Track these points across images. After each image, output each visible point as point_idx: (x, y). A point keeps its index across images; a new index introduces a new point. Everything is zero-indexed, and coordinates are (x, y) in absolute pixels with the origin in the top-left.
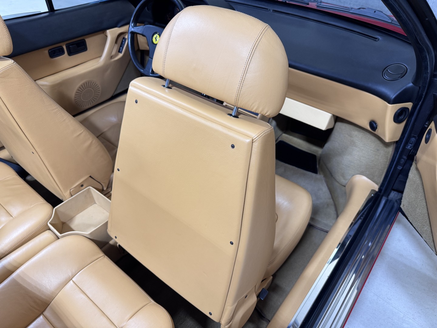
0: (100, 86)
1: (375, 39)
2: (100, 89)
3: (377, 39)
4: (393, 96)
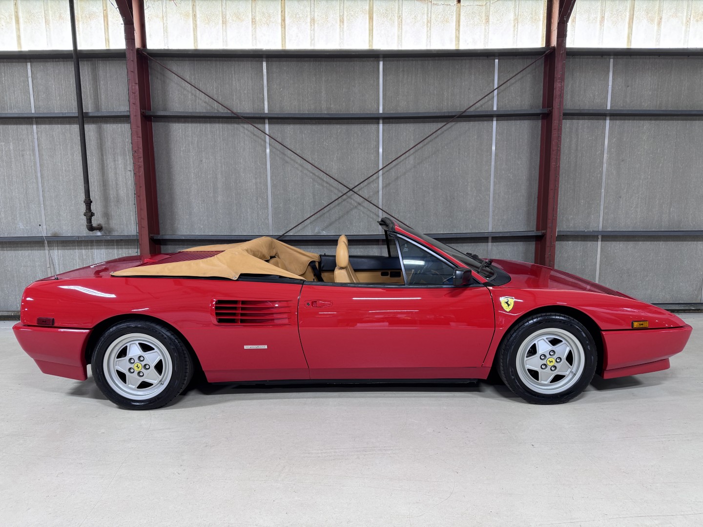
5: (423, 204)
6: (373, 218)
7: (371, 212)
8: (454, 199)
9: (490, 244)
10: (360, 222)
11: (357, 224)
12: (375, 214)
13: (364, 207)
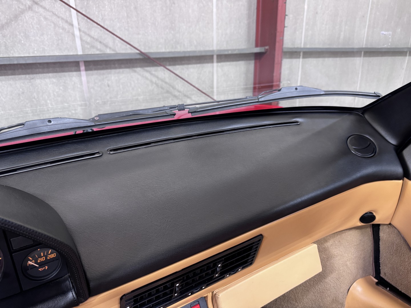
5: (136, 8)
6: (63, 29)
7: (59, 17)
8: (174, 3)
9: (215, 64)
10: (42, 35)
11: (37, 38)
12: (67, 22)
13: (44, 8)
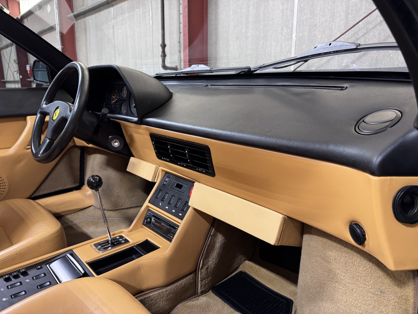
0: (6, 180)
1: (342, 88)
2: (7, 184)
3: (344, 87)
4: (376, 160)
